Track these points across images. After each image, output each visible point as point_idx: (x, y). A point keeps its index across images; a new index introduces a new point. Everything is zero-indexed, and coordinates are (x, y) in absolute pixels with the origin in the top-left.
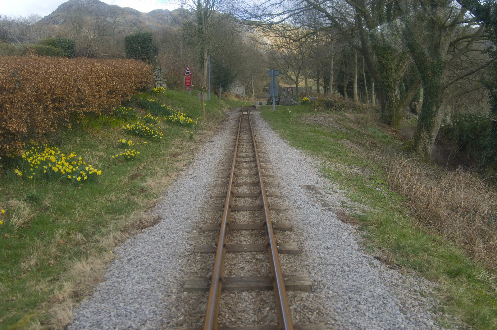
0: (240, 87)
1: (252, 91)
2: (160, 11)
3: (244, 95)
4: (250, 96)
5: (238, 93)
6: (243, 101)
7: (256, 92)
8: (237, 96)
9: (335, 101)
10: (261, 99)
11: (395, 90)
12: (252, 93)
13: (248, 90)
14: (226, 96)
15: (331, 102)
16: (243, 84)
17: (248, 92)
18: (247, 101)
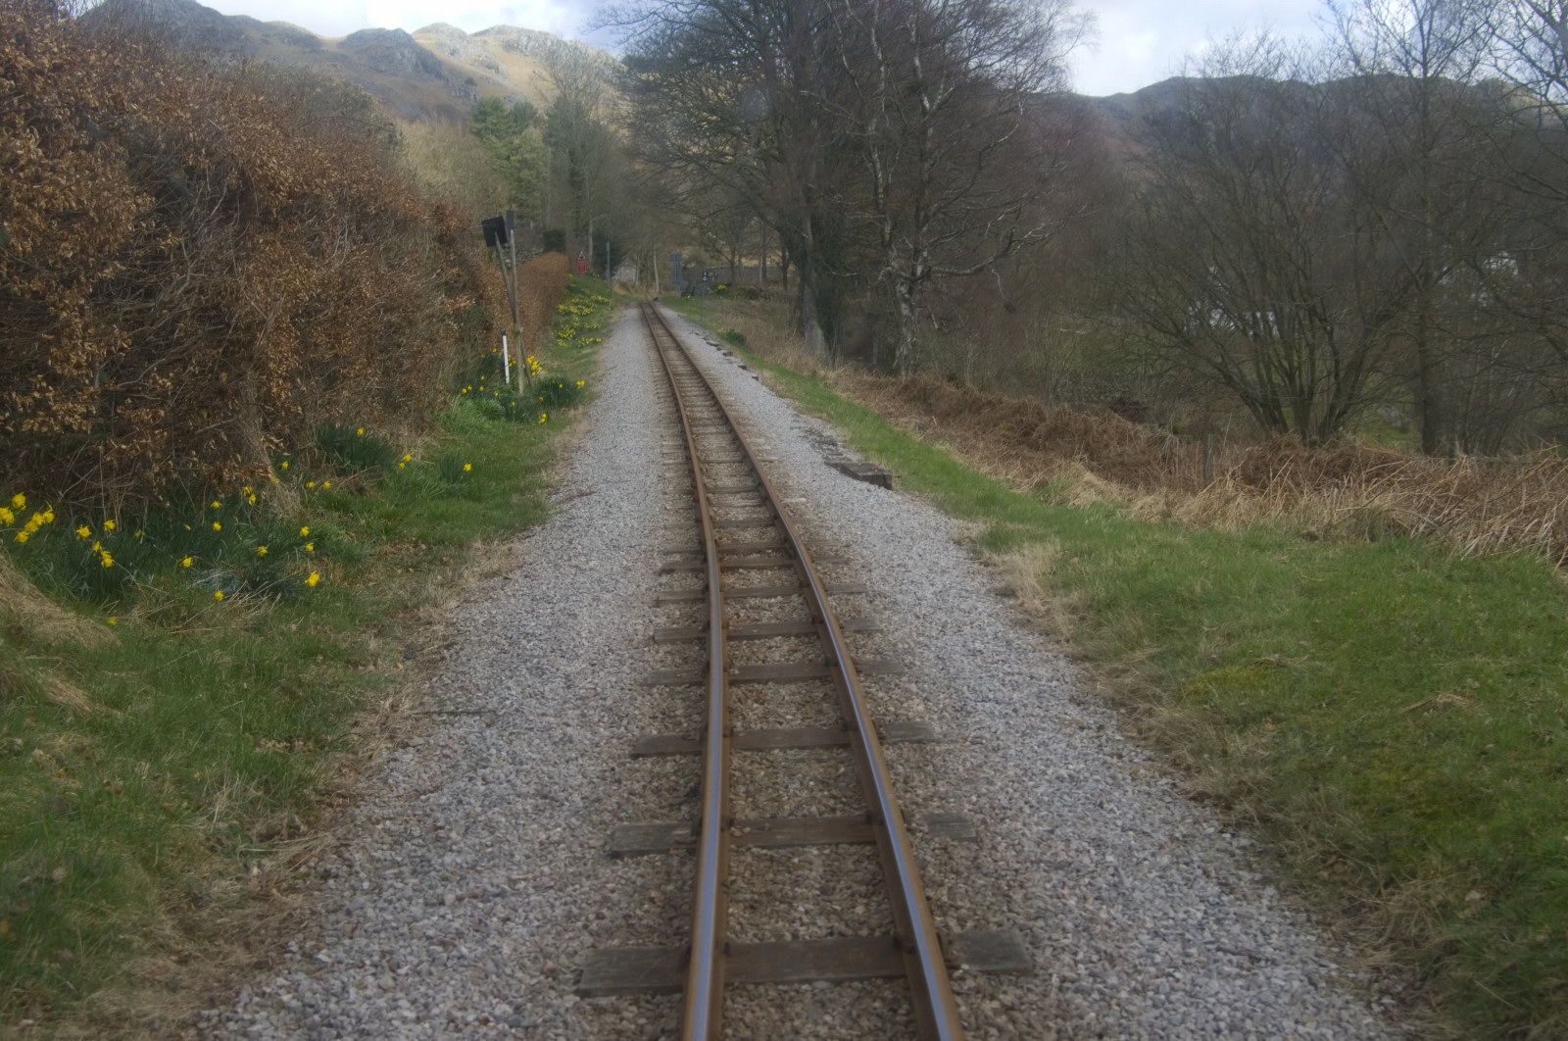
0: (630, 268)
1: (653, 276)
2: (381, 36)
3: (638, 284)
4: (649, 286)
5: (626, 279)
6: (635, 295)
7: (662, 279)
8: (624, 285)
12: (654, 279)
16: (637, 262)
17: (646, 278)
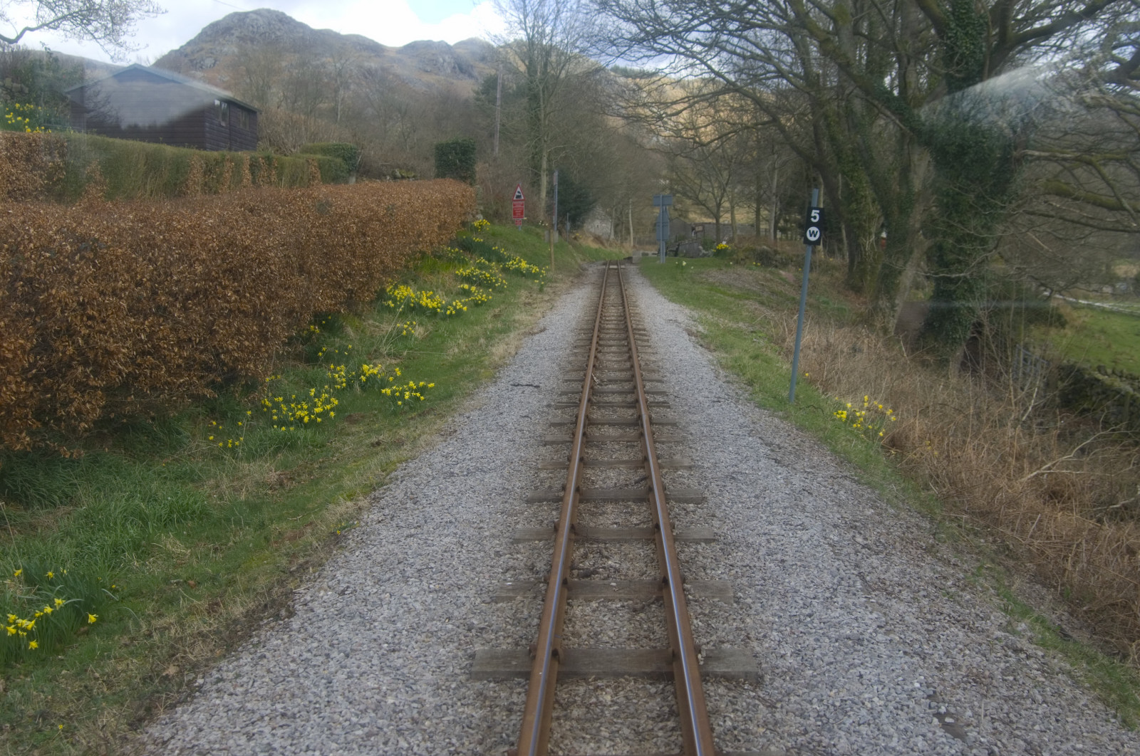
0: (602, 220)
1: (628, 229)
3: (612, 237)
4: (624, 239)
5: (598, 233)
6: (609, 249)
7: (636, 232)
8: (597, 239)
9: (776, 252)
10: (647, 247)
11: (870, 234)
12: (629, 233)
13: (619, 227)
14: (575, 238)
15: (767, 252)
16: (611, 215)
17: (621, 231)
18: (616, 250)
